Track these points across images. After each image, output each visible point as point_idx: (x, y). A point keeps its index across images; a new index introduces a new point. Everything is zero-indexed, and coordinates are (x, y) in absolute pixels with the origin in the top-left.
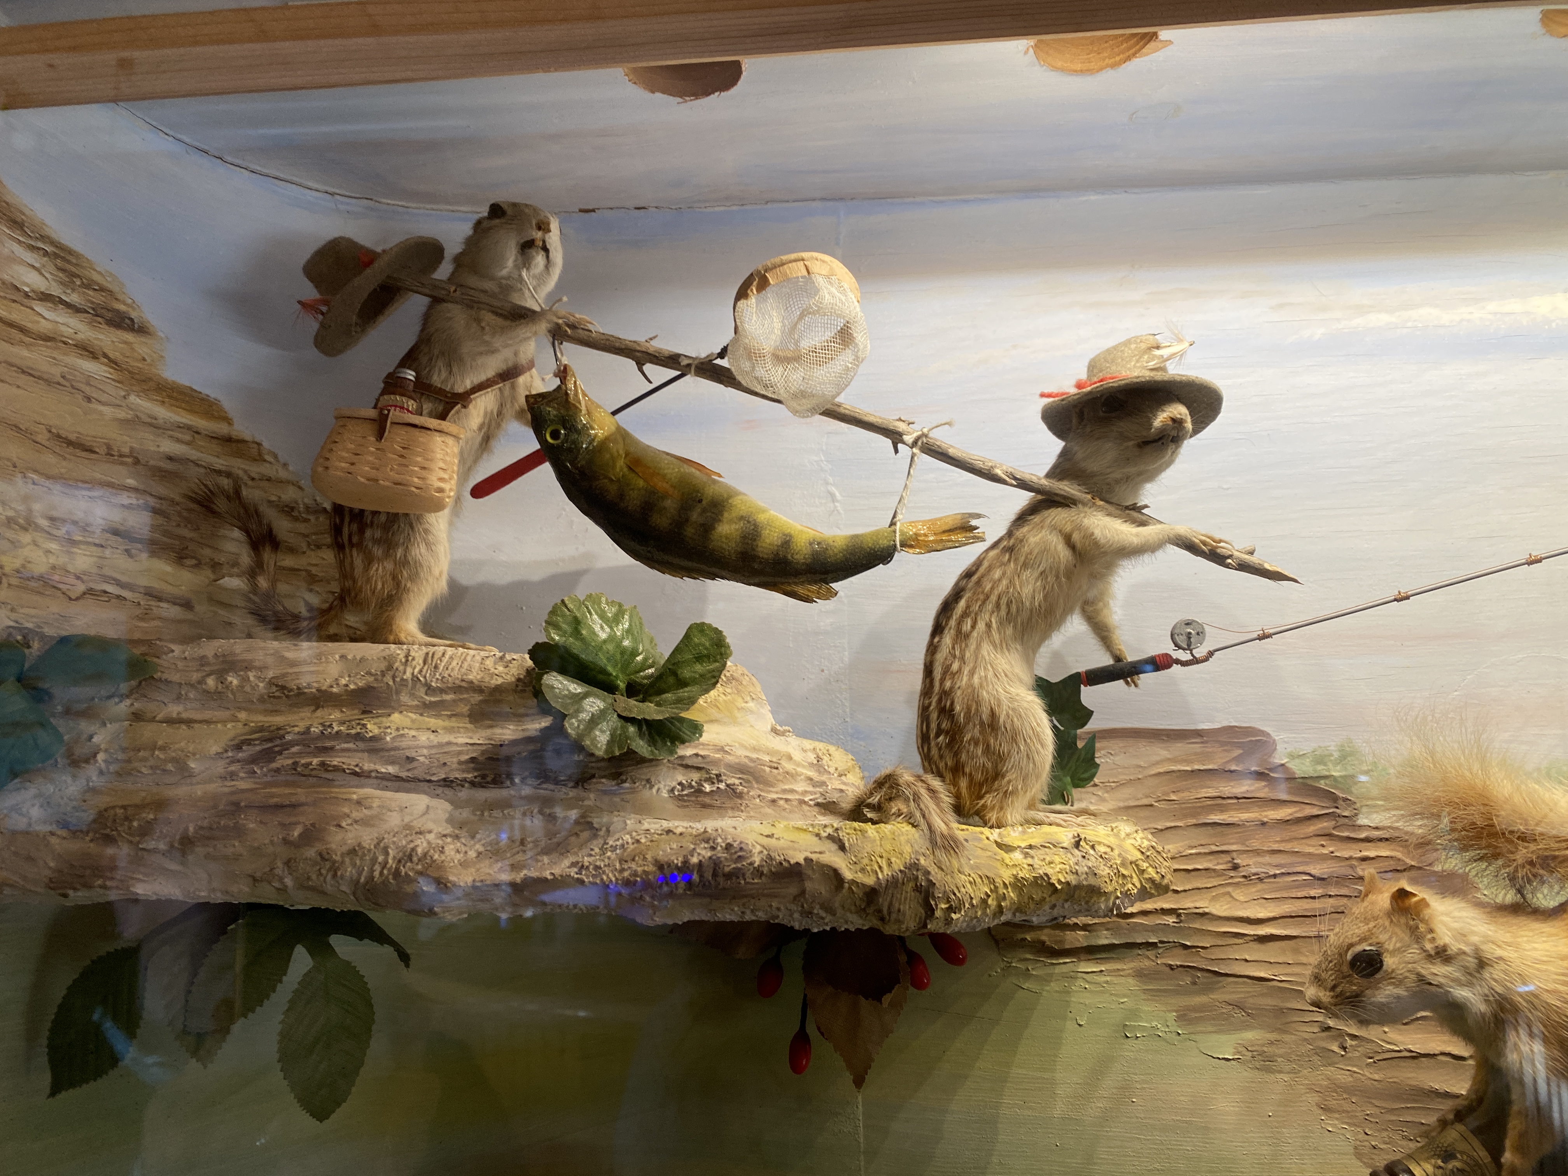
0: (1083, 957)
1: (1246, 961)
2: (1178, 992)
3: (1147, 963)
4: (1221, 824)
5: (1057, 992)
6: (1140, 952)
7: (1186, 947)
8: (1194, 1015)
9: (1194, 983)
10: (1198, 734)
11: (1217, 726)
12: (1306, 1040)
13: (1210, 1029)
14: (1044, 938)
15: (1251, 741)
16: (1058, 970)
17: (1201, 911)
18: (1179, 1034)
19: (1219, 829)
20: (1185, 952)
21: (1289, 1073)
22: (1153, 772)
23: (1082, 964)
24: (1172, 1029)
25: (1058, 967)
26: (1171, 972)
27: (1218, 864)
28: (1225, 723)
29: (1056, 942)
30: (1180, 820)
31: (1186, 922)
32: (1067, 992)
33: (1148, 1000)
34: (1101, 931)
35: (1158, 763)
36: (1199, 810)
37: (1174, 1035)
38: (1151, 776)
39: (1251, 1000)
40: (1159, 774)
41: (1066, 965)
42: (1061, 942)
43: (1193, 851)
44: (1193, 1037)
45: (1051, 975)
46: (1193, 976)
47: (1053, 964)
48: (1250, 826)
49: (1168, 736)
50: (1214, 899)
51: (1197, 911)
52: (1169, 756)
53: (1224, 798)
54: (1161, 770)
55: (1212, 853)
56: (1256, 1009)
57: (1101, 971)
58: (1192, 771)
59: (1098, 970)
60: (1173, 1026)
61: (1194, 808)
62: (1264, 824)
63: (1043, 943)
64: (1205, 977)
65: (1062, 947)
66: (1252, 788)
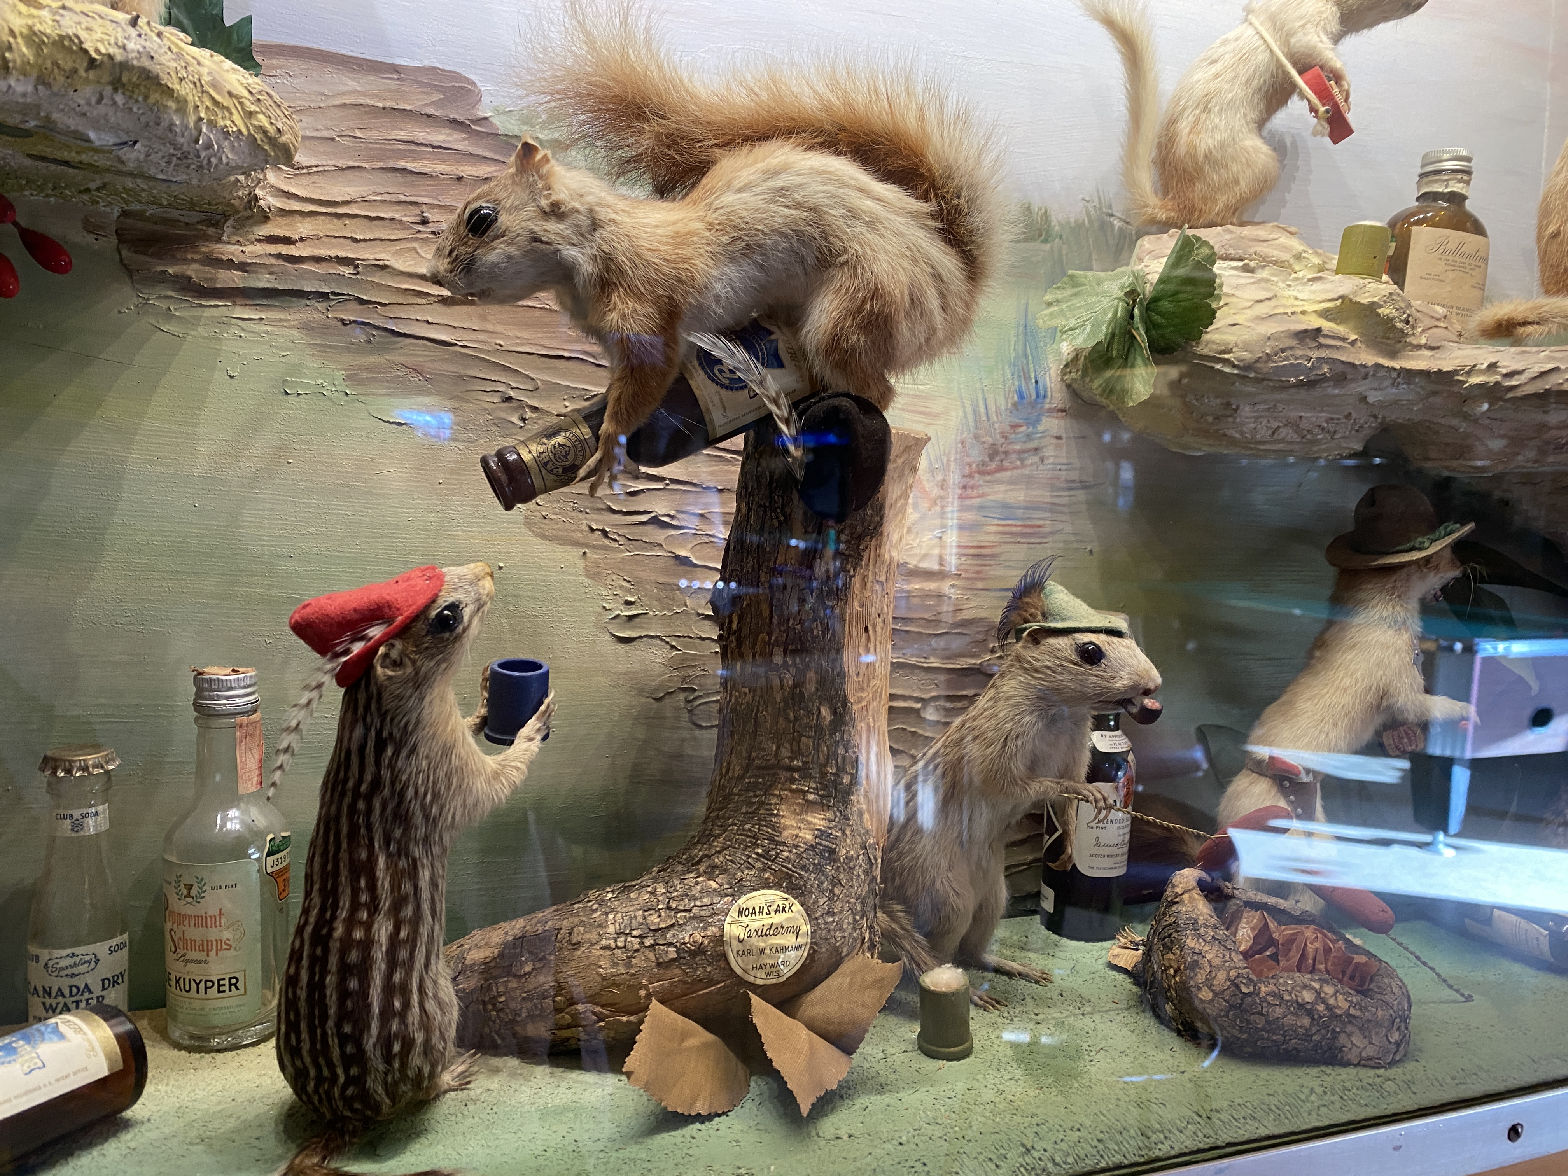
0: (239, 301)
1: (428, 322)
2: (348, 349)
3: (317, 316)
4: (411, 172)
5: (204, 337)
6: (308, 303)
7: (362, 302)
8: (365, 375)
9: (369, 342)
10: (395, 69)
11: (417, 64)
12: (485, 409)
13: (383, 391)
14: (189, 273)
15: (454, 87)
16: (208, 313)
17: (381, 263)
18: (347, 394)
19: (410, 178)
20: (361, 307)
21: (464, 441)
22: (338, 103)
23: (238, 308)
24: (339, 388)
25: (207, 309)
26: (343, 327)
27: (405, 215)
28: (427, 63)
29: (206, 280)
30: (366, 161)
31: (364, 274)
32: (218, 339)
33: (314, 355)
34: (262, 273)
35: (344, 94)
36: (388, 154)
37: (342, 395)
38: (334, 106)
39: (430, 364)
40: (344, 105)
41: (217, 309)
42: (213, 280)
43: (378, 198)
44: (362, 398)
45: (199, 318)
46: (367, 334)
47: (201, 306)
48: (444, 179)
49: (360, 66)
50: (398, 253)
51: (377, 263)
52: (358, 89)
53: (417, 144)
54: (347, 102)
55: (400, 202)
56: (436, 374)
57: (261, 319)
58: (384, 108)
59: (257, 317)
60: (340, 385)
61: (381, 149)
62: (460, 179)
63: (190, 278)
64: (380, 336)
65: (212, 285)
66: (450, 139)
